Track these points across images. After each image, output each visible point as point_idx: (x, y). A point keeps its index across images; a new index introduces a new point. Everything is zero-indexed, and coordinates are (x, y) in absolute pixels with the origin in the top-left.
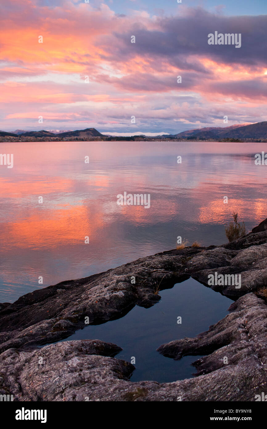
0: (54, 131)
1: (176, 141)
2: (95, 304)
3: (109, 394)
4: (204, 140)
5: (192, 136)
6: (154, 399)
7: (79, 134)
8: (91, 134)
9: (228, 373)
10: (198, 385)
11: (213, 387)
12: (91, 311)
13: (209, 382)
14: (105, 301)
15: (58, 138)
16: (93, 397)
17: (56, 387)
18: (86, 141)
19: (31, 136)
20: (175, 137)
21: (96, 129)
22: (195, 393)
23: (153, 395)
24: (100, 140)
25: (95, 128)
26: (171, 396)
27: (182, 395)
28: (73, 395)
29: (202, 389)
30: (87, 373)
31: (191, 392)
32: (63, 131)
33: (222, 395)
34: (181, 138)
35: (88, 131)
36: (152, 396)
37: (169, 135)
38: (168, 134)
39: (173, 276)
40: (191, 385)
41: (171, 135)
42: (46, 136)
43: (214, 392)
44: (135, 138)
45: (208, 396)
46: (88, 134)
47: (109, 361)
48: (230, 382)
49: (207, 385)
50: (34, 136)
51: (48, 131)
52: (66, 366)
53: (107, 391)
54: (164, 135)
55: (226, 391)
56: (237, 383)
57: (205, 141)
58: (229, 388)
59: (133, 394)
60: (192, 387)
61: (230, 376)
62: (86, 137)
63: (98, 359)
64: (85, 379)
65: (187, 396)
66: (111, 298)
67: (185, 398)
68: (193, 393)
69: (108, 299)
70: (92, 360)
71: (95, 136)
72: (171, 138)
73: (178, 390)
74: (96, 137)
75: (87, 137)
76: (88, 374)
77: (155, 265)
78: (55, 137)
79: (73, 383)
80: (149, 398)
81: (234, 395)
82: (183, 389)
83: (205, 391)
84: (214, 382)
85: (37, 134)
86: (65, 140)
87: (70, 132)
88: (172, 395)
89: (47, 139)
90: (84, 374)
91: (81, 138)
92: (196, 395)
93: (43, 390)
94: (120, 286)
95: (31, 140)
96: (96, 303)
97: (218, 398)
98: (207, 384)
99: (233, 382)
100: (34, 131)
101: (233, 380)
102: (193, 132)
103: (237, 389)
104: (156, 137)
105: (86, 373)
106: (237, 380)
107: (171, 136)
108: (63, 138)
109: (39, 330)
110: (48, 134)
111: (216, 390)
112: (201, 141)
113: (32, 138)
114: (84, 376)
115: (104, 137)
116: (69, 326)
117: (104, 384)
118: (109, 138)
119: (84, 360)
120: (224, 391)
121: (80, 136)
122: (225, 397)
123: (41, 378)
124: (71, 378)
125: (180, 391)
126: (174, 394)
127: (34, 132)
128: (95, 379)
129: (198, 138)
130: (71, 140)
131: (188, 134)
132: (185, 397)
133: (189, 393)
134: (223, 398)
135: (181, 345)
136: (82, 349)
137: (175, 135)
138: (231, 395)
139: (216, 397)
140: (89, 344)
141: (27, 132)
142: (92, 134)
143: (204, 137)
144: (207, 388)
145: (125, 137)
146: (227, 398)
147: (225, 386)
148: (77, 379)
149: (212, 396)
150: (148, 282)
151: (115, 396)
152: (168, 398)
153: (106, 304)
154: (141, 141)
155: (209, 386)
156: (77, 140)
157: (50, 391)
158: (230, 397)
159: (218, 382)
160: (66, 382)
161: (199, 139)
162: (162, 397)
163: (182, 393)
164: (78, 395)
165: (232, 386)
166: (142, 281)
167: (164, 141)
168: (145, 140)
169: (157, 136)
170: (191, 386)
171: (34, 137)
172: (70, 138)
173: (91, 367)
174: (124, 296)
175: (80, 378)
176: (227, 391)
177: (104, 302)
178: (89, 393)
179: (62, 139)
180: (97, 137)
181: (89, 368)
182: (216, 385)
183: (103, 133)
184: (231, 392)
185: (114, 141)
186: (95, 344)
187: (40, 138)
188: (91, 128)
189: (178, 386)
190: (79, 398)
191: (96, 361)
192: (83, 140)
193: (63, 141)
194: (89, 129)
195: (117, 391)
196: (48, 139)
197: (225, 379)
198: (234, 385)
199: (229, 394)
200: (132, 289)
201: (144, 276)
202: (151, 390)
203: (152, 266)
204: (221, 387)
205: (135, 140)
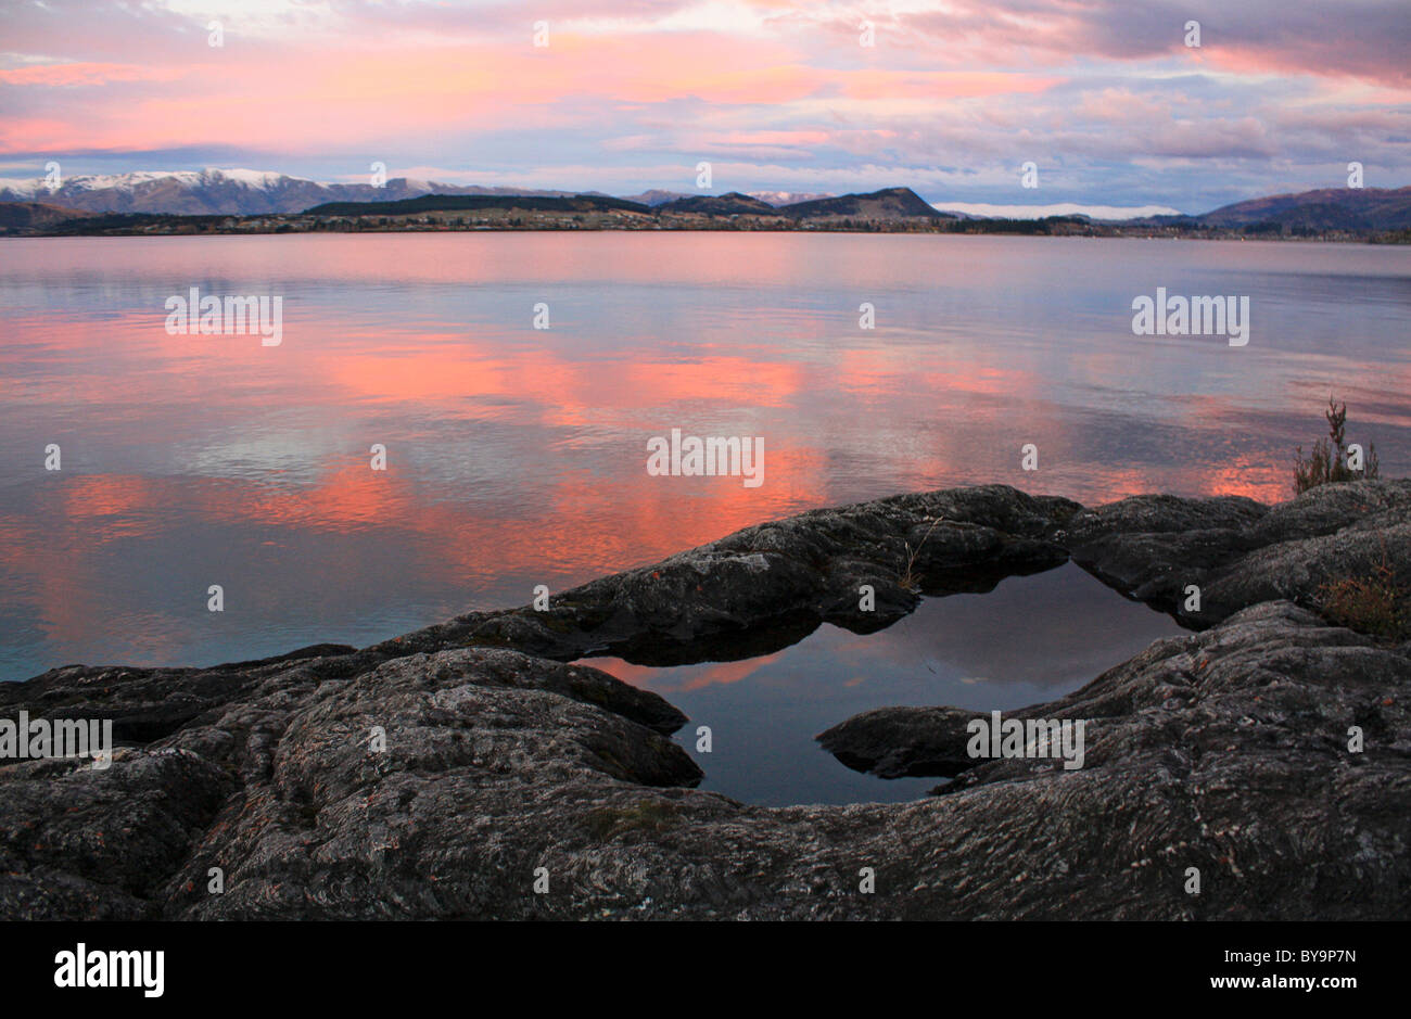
0: (769, 197)
1: (1204, 238)
2: (648, 581)
3: (532, 808)
4: (1310, 235)
5: (1263, 219)
6: (693, 845)
7: (855, 206)
8: (897, 208)
9: (1025, 793)
10: (895, 827)
11: (953, 841)
12: (630, 607)
13: (940, 819)
14: (689, 576)
15: (784, 219)
16: (472, 807)
17: (361, 762)
18: (878, 230)
19: (695, 212)
20: (1200, 225)
21: (915, 191)
22: (870, 852)
23: (693, 833)
24: (928, 230)
25: (911, 188)
26: (765, 847)
27: (813, 852)
28: (404, 790)
29: (906, 842)
30: (486, 736)
31: (857, 847)
32: (802, 195)
33: (985, 880)
34: (1222, 227)
35: (888, 199)
36: (686, 835)
37: (1179, 217)
38: (1175, 213)
39: (995, 547)
40: (865, 826)
41: (1185, 216)
42: (742, 211)
43: (956, 861)
44: (1051, 225)
45: (927, 873)
46: (887, 207)
47: (585, 716)
48: (1027, 827)
49: (929, 832)
50: (702, 211)
51: (749, 195)
52: (419, 705)
53: (528, 797)
54: (1157, 218)
55: (1005, 863)
56: (1058, 834)
57: (1312, 238)
58: (1022, 853)
59: (618, 817)
60: (866, 833)
61: (1031, 802)
62: (879, 217)
63: (548, 705)
64: (473, 756)
65: (837, 858)
66: (715, 569)
67: (824, 865)
68: (862, 852)
69: (704, 573)
70: (523, 701)
71: (912, 214)
72: (1184, 227)
73: (802, 834)
74: (913, 220)
75: (883, 219)
76: (490, 741)
77: (936, 507)
78: (772, 215)
79: (422, 757)
80: (672, 838)
81: (1037, 885)
82: (828, 833)
83: (918, 852)
84: (963, 823)
85: (713, 203)
86: (807, 227)
87: (823, 201)
88: (773, 843)
89: (746, 221)
90: (473, 740)
91: (860, 220)
92: (875, 861)
93: (317, 768)
94: (765, 538)
95: (694, 225)
96: (651, 577)
97: (967, 888)
98: (929, 826)
99: (1041, 828)
100: (706, 195)
101: (1041, 821)
102: (1269, 204)
103: (1055, 860)
104: (1130, 221)
105: (483, 738)
106: (1061, 825)
107: (1185, 220)
108: (800, 219)
109: (424, 636)
110: (750, 205)
111: (965, 856)
112: (1298, 240)
113: (697, 218)
114: (472, 747)
115: (941, 220)
116: (530, 635)
117: (528, 777)
118: (958, 223)
119: (492, 696)
120: (999, 864)
121: (860, 214)
122: (999, 887)
123: (326, 731)
124: (420, 742)
125: (811, 838)
126: (781, 842)
127: (704, 197)
128: (508, 758)
129: (1286, 228)
130: (826, 228)
131: (1250, 213)
132: (827, 860)
133: (848, 852)
134: (989, 891)
135: (912, 725)
136: (513, 676)
137: (1200, 218)
138: (1026, 881)
139: (962, 883)
140: (550, 670)
141: (681, 199)
142: (901, 207)
143: (1311, 225)
144: (928, 843)
145: (1015, 221)
146: (1009, 894)
147: (1006, 841)
148: (441, 748)
149: (943, 877)
150: (889, 551)
151: (548, 815)
152: (751, 852)
153: (690, 586)
154: (1073, 234)
155: (936, 837)
156: (847, 227)
157: (340, 772)
158: (1023, 891)
159: (979, 823)
160: (397, 749)
161: (1290, 232)
162: (728, 844)
163: (816, 843)
164: (422, 794)
165: (1035, 847)
166: (868, 547)
167: (1156, 239)
168: (1088, 234)
169: (1131, 217)
170: (865, 829)
171: (704, 214)
172: (824, 220)
173: (507, 720)
174: (766, 569)
175: (454, 749)
176: (1011, 863)
177: (682, 579)
178: (462, 795)
179: (796, 224)
180: (918, 218)
181: (498, 724)
182: (967, 835)
183: (939, 207)
184: (1031, 870)
185: (976, 233)
186: (573, 674)
187: (722, 219)
188: (898, 189)
189: (809, 820)
190: (421, 804)
191: (536, 710)
192: (867, 228)
193: (801, 230)
194: (892, 190)
195: (564, 801)
196: (751, 222)
197: (1007, 813)
198: (1045, 844)
199: (1018, 878)
200: (810, 558)
201: (879, 531)
202: (692, 818)
203: (925, 509)
204: (986, 845)
205: (1052, 231)
